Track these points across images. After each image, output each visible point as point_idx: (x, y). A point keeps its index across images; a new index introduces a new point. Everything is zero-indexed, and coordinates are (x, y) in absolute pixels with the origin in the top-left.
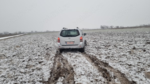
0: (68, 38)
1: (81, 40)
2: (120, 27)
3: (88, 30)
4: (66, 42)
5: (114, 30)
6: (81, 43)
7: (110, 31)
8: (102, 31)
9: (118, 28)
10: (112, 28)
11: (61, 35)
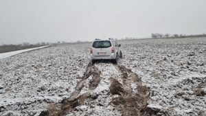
2: (179, 35)
4: (98, 53)
6: (113, 54)
9: (176, 36)
10: (167, 37)
11: (93, 46)
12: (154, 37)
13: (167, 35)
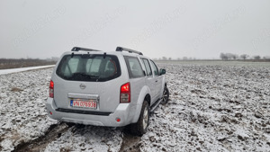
0: (78, 83)
1: (125, 94)
2: (262, 58)
3: (195, 60)
4: (72, 100)
5: (250, 64)
6: (124, 107)
7: (240, 65)
8: (224, 64)
9: (257, 59)
10: (244, 59)
11: (59, 72)
12: (225, 58)
13: (244, 57)
